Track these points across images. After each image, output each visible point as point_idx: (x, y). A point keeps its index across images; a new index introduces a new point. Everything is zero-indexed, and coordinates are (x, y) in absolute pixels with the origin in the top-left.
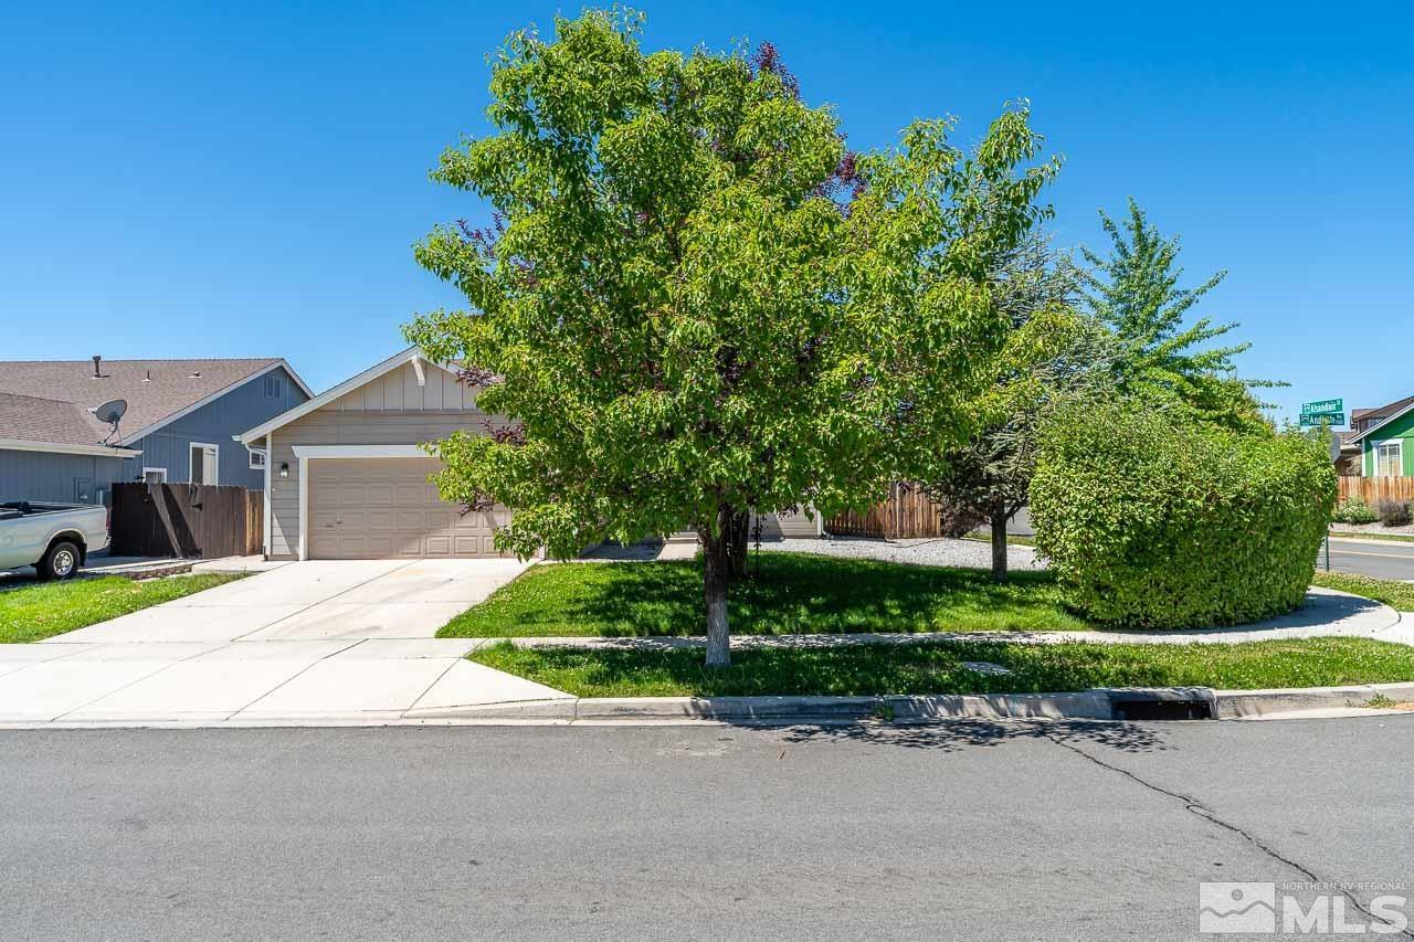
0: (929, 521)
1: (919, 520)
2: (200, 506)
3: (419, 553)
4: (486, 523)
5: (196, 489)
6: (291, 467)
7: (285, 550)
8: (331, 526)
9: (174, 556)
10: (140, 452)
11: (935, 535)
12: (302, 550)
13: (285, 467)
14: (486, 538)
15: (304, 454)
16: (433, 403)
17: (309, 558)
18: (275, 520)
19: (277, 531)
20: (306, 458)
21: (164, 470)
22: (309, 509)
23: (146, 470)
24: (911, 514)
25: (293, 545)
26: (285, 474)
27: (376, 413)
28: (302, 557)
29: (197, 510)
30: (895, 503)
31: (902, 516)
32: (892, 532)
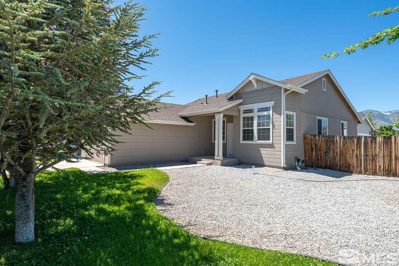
24: (374, 160)
30: (360, 151)
31: (366, 160)
32: (359, 169)
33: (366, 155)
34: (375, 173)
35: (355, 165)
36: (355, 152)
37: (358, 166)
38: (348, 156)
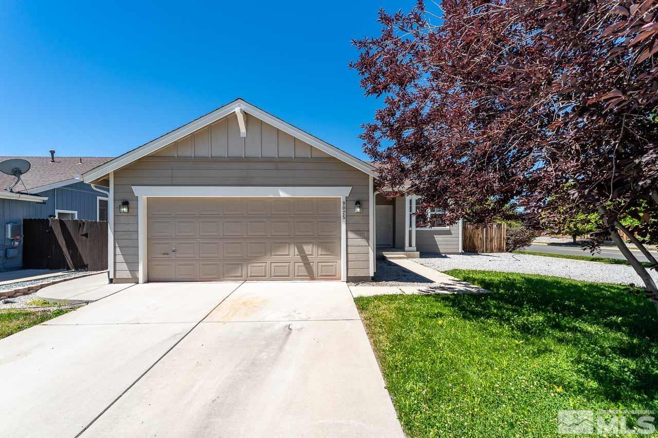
0: (500, 244)
1: (495, 244)
2: (86, 235)
3: (241, 277)
4: (297, 253)
5: (84, 223)
6: (131, 204)
7: (127, 274)
8: (167, 254)
9: (68, 269)
10: (46, 199)
11: (503, 251)
12: (141, 275)
13: (126, 203)
14: (297, 264)
15: (143, 194)
16: (253, 151)
17: (148, 281)
18: (118, 250)
19: (120, 258)
20: (145, 197)
21: (76, 212)
22: (149, 239)
23: (57, 211)
24: (491, 241)
25: (133, 270)
26: (125, 210)
27: (204, 160)
28: (141, 280)
29: (84, 238)
30: (483, 234)
31: (486, 241)
32: (482, 249)
33: (487, 238)
34: (492, 251)
35: (480, 246)
36: (480, 236)
37: (481, 247)
38: (475, 240)
